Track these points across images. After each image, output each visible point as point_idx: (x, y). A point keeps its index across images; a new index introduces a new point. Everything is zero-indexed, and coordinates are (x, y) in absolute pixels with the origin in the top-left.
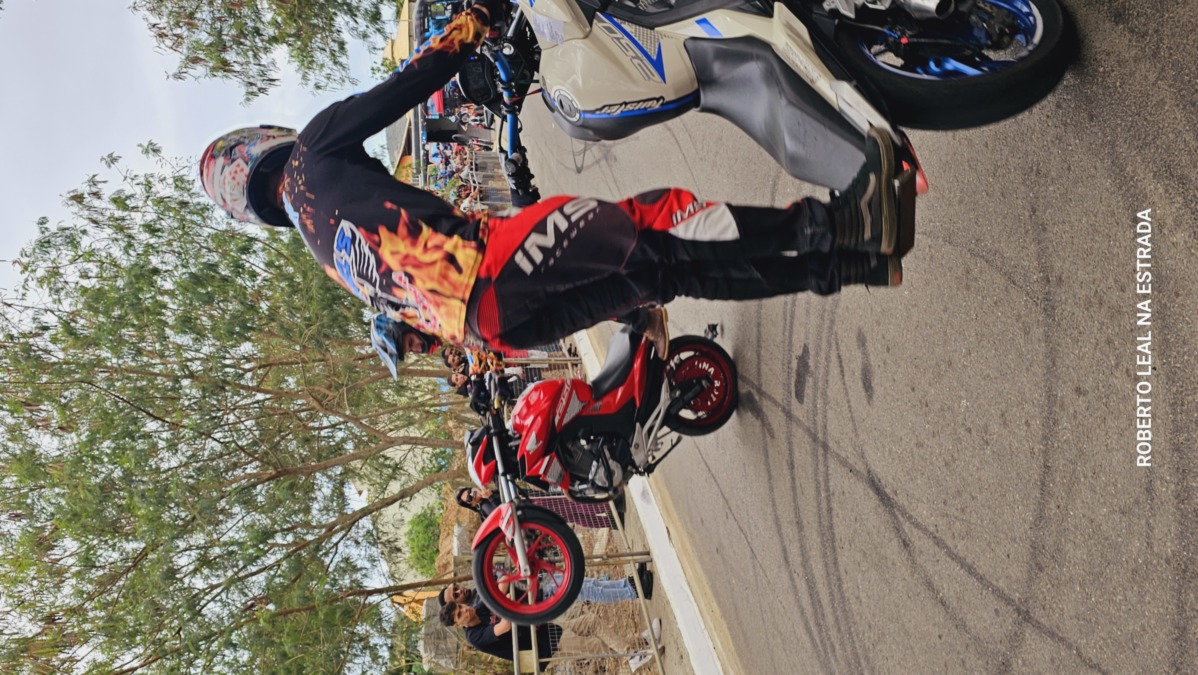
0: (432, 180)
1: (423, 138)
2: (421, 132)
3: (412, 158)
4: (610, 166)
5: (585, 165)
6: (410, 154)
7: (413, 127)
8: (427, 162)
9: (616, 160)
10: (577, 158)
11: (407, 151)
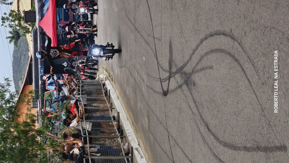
0: (48, 104)
1: (41, 71)
2: (40, 66)
3: (33, 87)
4: (190, 90)
5: (170, 89)
6: (31, 84)
7: (33, 62)
8: (44, 90)
9: (194, 85)
10: (163, 83)
11: (29, 81)
